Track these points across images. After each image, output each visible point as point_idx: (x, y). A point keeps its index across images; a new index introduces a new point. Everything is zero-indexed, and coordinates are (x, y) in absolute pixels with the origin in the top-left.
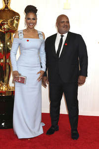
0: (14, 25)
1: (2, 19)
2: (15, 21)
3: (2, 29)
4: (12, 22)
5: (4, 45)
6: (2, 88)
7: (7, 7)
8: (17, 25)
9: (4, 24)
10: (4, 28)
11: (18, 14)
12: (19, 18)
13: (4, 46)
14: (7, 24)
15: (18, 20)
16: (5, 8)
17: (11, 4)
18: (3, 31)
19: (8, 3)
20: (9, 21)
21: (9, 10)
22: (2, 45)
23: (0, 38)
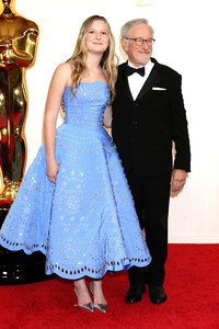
0: (28, 50)
4: (22, 44)
5: (6, 96)
6: (8, 193)
7: (7, 10)
8: (34, 49)
9: (5, 48)
11: (34, 25)
12: (37, 33)
13: (7, 99)
14: (11, 47)
15: (35, 37)
16: (5, 12)
18: (2, 64)
19: (9, 2)
20: (15, 41)
21: (14, 17)
22: (2, 97)
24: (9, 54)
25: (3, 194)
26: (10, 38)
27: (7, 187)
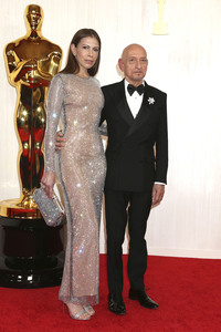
0: (51, 72)
1: (26, 59)
2: (52, 62)
3: (25, 80)
4: (46, 65)
5: (29, 111)
6: (26, 203)
7: (34, 34)
8: (56, 70)
9: (30, 69)
10: (30, 78)
11: (58, 49)
12: (60, 56)
13: (29, 116)
14: (36, 68)
15: (58, 60)
16: (32, 35)
17: (42, 28)
18: (27, 83)
19: (36, 26)
20: (40, 62)
21: (40, 41)
22: (25, 113)
23: (22, 99)
24: (34, 74)
26: (35, 60)
27: (26, 197)
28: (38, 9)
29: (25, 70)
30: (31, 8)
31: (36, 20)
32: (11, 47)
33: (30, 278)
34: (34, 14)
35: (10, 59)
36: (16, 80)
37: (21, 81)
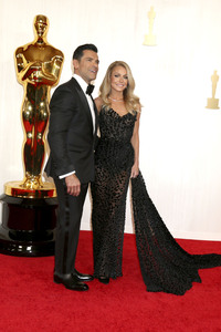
0: (53, 73)
1: (32, 60)
3: (30, 79)
4: (50, 67)
5: (34, 107)
6: (28, 185)
7: (40, 40)
8: (58, 72)
9: (36, 70)
10: (35, 78)
11: (61, 54)
12: (62, 60)
13: (34, 110)
14: (40, 69)
15: (60, 63)
16: (38, 41)
18: (32, 82)
19: (42, 33)
20: (44, 64)
21: (45, 46)
22: (30, 108)
23: (28, 95)
24: (38, 74)
25: (24, 185)
26: (40, 62)
27: (28, 179)
28: (45, 19)
29: (31, 70)
30: (38, 18)
31: (42, 28)
32: (20, 50)
33: (29, 248)
34: (41, 23)
35: (19, 60)
36: (24, 79)
37: (27, 80)
